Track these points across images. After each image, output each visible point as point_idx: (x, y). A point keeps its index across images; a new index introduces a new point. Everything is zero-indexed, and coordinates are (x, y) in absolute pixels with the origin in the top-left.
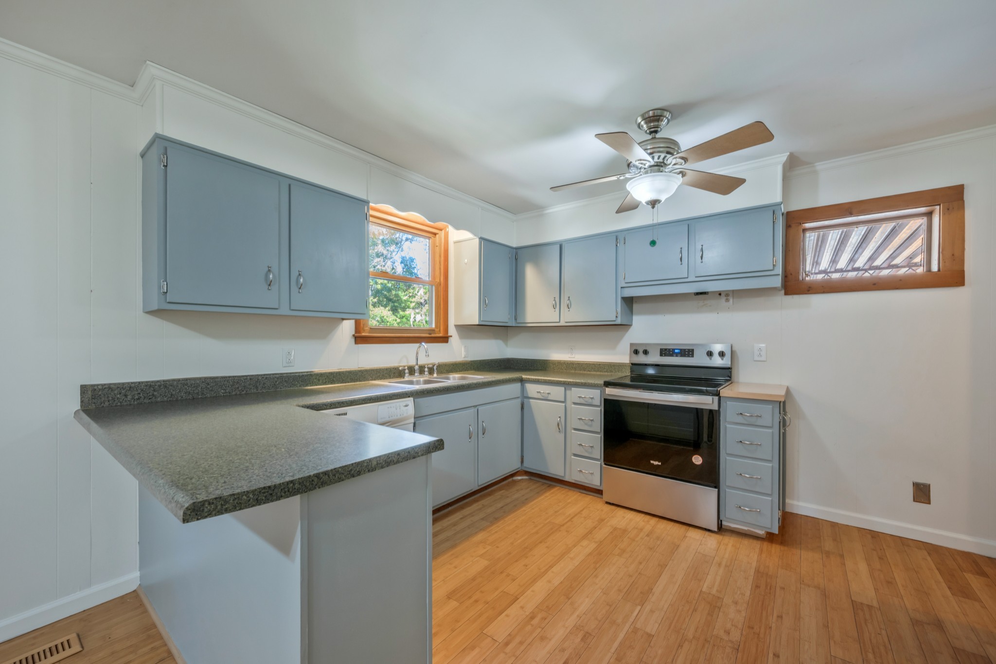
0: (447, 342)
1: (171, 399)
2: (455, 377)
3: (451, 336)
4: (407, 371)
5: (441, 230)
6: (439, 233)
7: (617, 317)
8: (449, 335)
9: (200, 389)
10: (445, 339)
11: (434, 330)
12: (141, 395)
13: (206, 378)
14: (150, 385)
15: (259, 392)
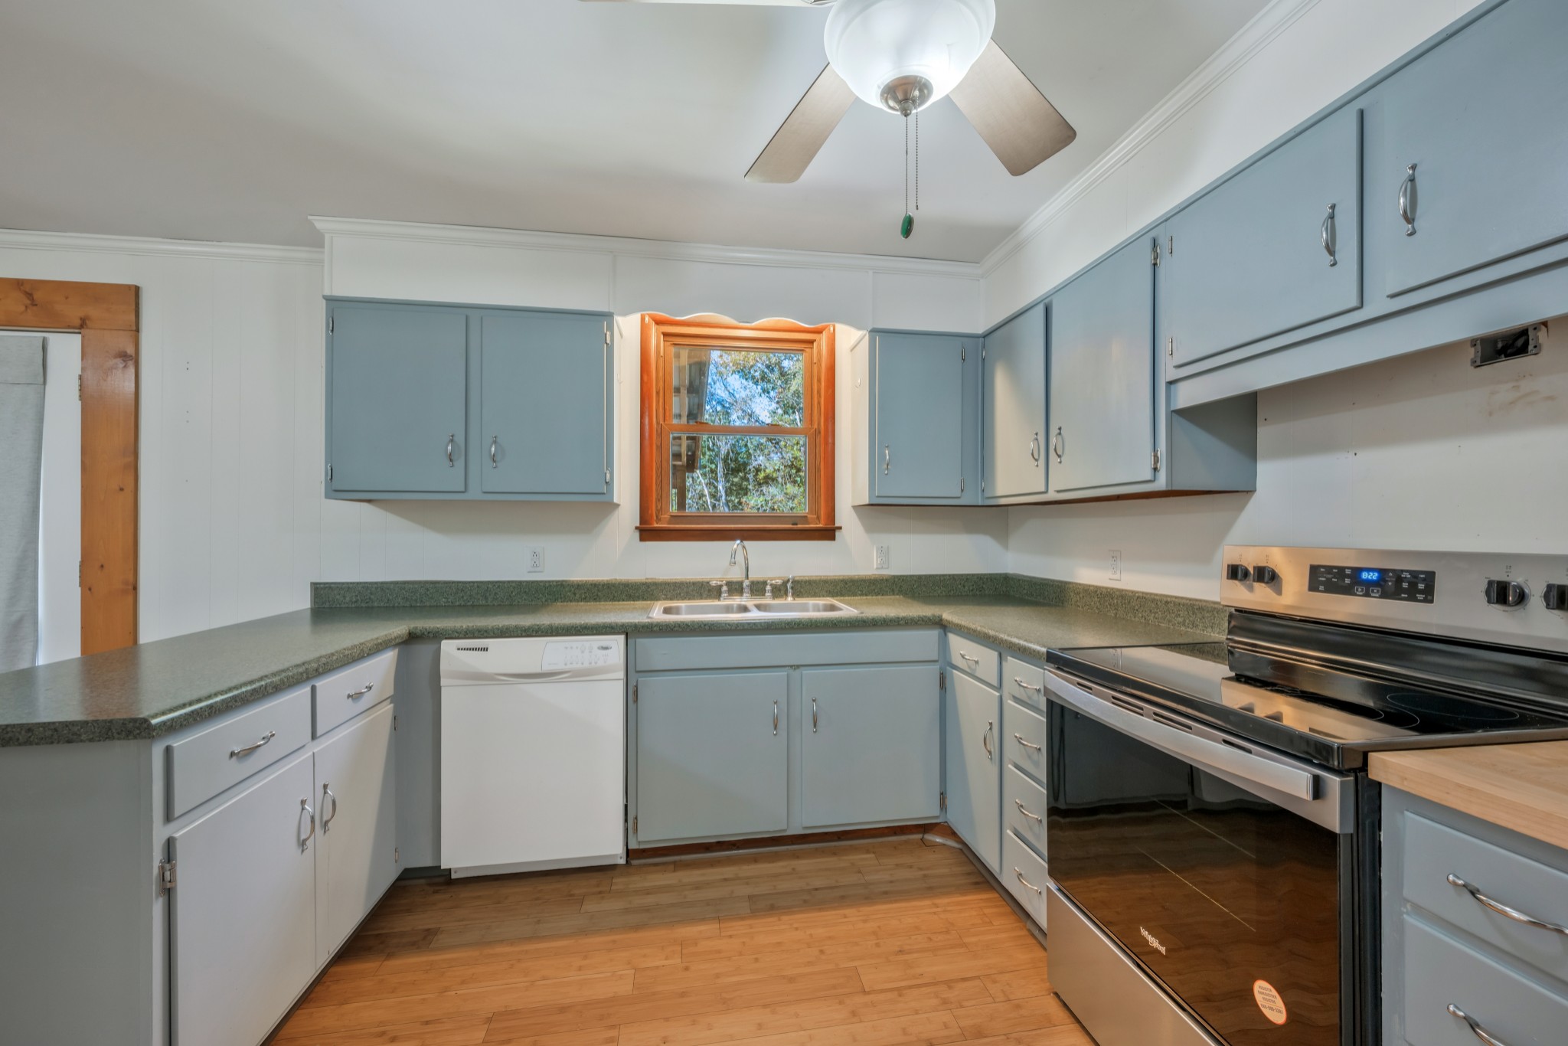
0: (833, 538)
1: (388, 605)
2: (818, 605)
3: (840, 528)
4: (725, 588)
5: (819, 332)
6: (818, 339)
7: (1155, 469)
8: (837, 525)
9: (418, 595)
10: (828, 533)
11: (806, 517)
12: (359, 598)
13: (426, 582)
14: (366, 586)
15: (488, 605)
